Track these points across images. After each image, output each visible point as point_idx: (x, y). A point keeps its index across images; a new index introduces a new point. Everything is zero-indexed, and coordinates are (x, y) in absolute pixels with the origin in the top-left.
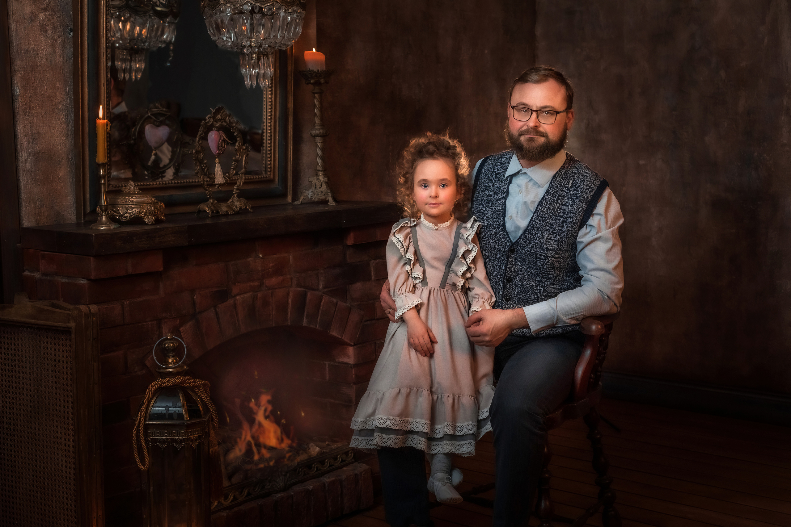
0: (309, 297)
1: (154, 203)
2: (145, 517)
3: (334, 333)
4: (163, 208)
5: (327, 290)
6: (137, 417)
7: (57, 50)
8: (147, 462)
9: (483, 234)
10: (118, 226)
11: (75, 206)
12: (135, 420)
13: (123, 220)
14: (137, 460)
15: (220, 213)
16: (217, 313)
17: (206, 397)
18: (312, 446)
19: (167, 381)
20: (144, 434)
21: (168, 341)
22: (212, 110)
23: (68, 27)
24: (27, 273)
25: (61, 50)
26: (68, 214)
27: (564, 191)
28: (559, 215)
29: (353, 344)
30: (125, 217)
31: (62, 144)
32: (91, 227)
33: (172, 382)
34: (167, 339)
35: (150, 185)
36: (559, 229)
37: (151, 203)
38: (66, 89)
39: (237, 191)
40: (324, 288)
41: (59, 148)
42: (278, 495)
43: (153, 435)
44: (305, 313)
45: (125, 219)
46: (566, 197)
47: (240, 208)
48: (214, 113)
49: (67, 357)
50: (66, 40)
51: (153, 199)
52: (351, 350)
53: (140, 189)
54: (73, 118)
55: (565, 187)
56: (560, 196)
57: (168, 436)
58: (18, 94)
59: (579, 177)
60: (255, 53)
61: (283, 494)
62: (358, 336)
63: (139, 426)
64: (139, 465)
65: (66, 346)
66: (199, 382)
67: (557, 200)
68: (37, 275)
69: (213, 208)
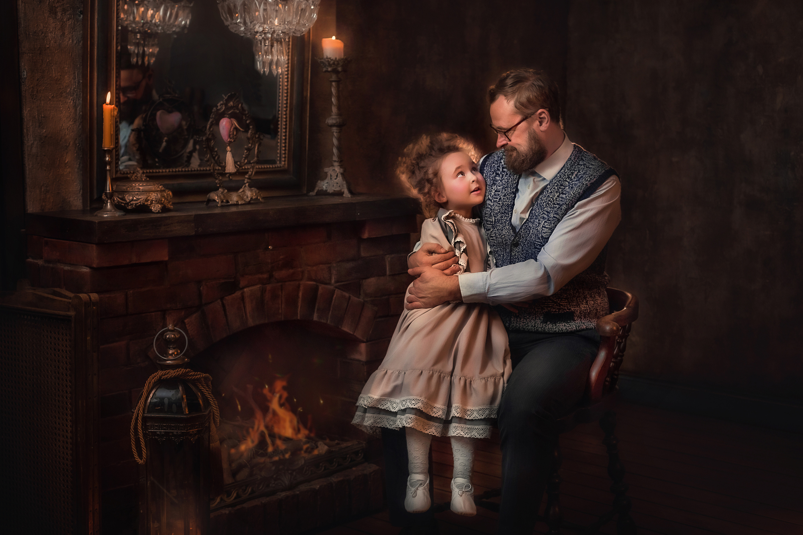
0: (320, 291)
1: (161, 191)
2: (142, 512)
3: (346, 328)
4: (170, 196)
5: (338, 284)
6: (136, 409)
7: (66, 32)
8: (144, 455)
9: (491, 230)
10: (123, 213)
11: (81, 192)
12: (133, 412)
13: (130, 207)
14: (135, 453)
15: (229, 203)
16: (223, 306)
17: (207, 390)
18: (321, 444)
19: (167, 374)
20: (142, 427)
21: (169, 333)
22: (224, 97)
23: (78, 9)
24: (30, 260)
25: (70, 32)
26: (74, 200)
27: (567, 181)
28: (557, 203)
29: (365, 340)
30: (131, 205)
31: (69, 128)
32: (95, 214)
33: (172, 374)
34: (169, 330)
35: (159, 172)
36: (554, 217)
37: (158, 191)
38: (75, 73)
39: (249, 181)
40: (337, 282)
41: (66, 132)
42: (283, 494)
43: (151, 428)
44: (316, 307)
45: (131, 207)
46: (567, 186)
47: (251, 198)
48: (226, 100)
49: (66, 346)
50: (76, 23)
51: (160, 187)
52: (363, 347)
53: (147, 176)
54: (81, 102)
55: (569, 178)
56: (562, 185)
57: (166, 430)
58: (25, 76)
59: (584, 169)
60: (268, 39)
61: (288, 493)
62: (371, 332)
63: (137, 419)
64: (137, 458)
65: (66, 335)
66: (200, 375)
67: (558, 189)
68: (40, 262)
69: (222, 197)
